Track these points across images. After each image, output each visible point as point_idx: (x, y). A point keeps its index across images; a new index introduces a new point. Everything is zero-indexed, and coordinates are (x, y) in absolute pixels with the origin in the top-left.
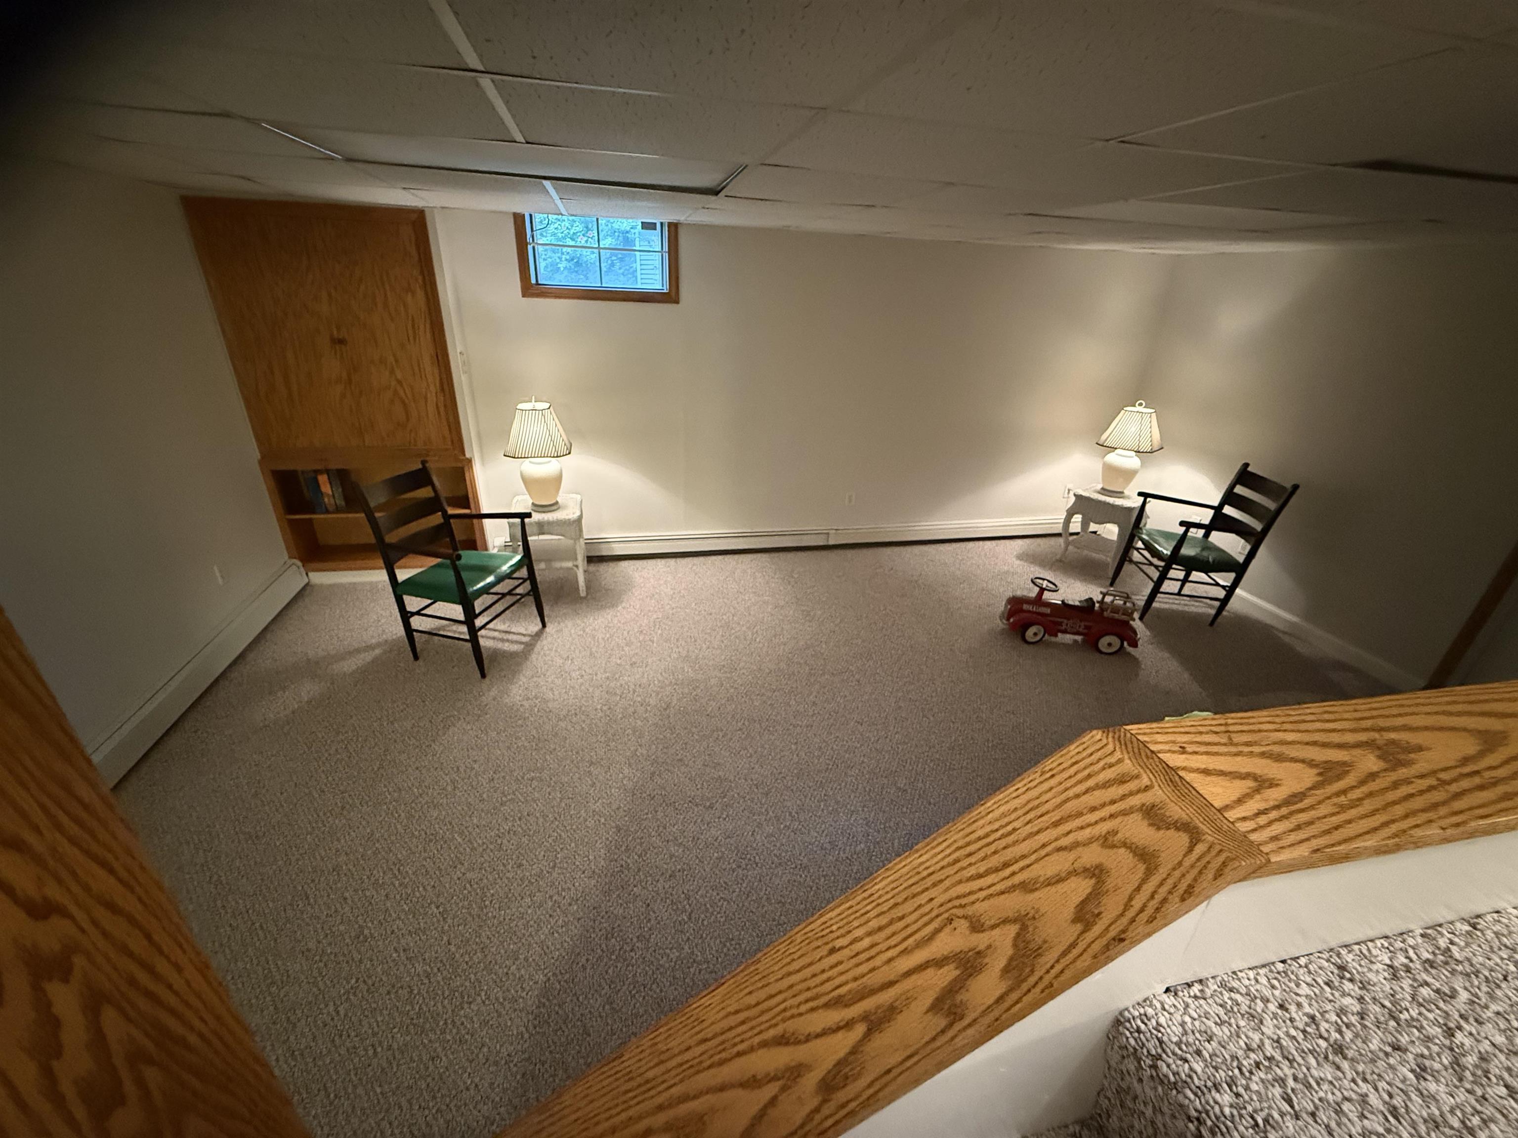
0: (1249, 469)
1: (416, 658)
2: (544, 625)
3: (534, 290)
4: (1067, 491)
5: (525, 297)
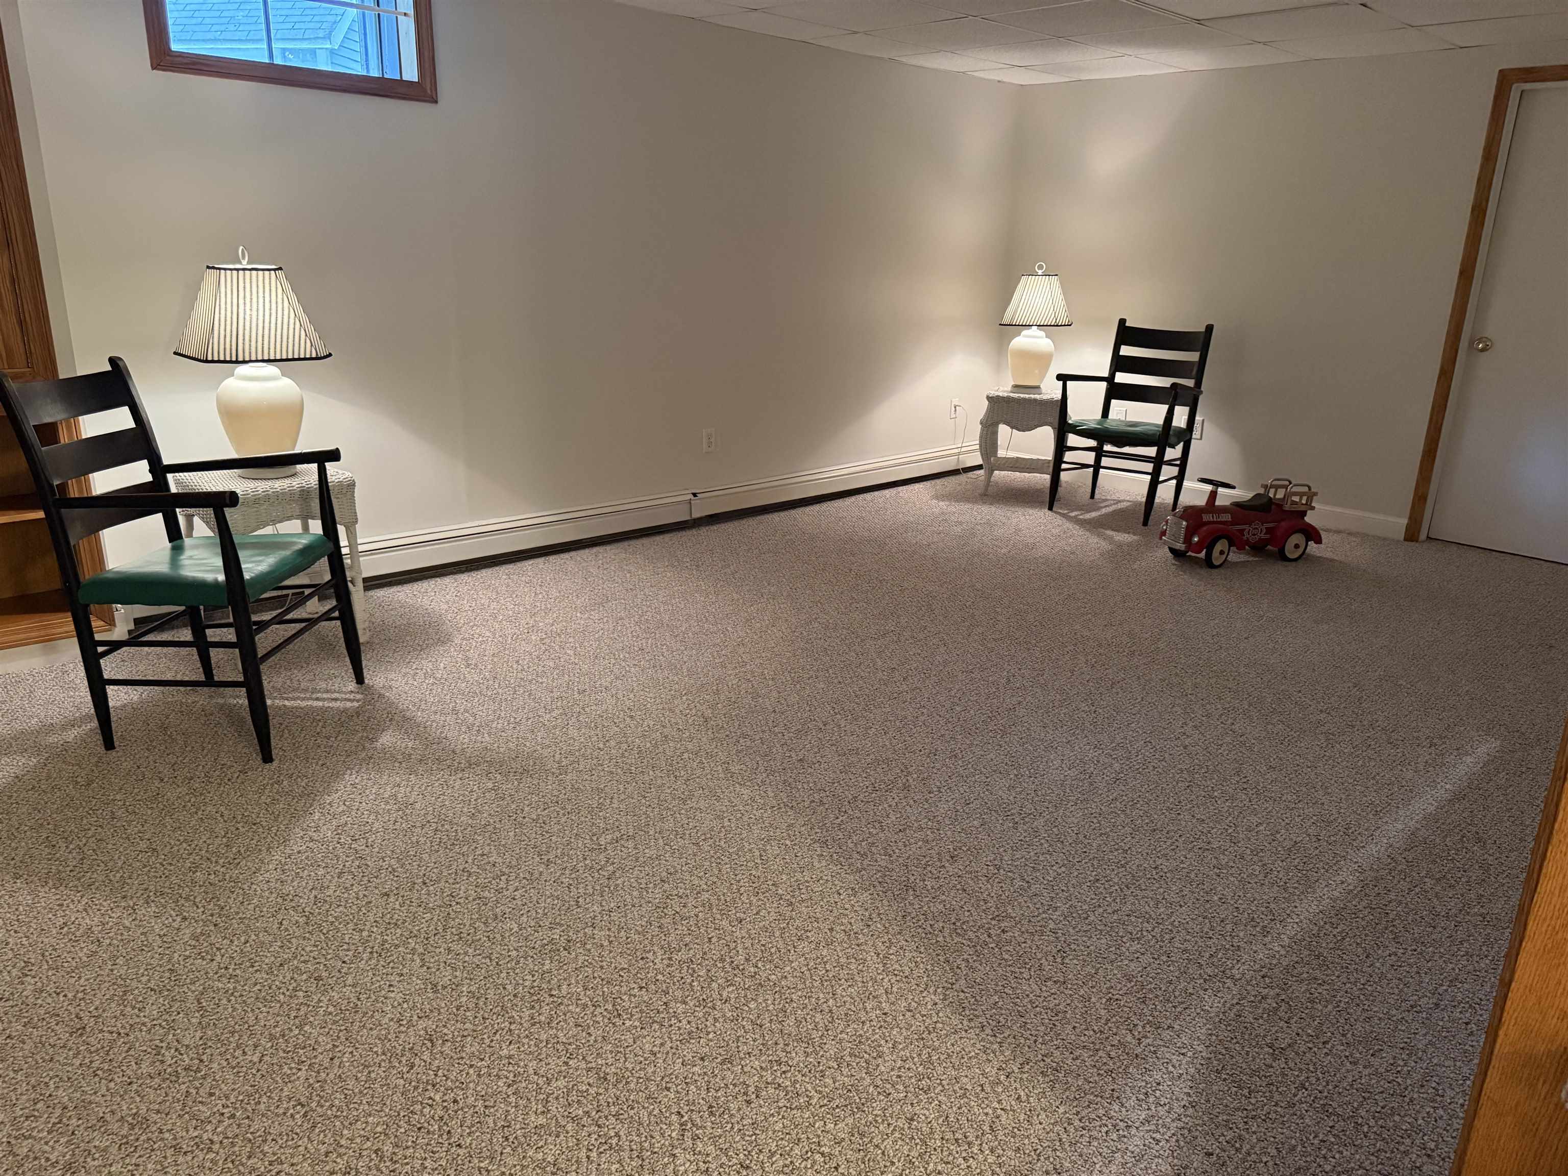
0: (1127, 324)
1: (109, 743)
2: (360, 679)
3: (176, 56)
4: (953, 409)
5: (159, 69)
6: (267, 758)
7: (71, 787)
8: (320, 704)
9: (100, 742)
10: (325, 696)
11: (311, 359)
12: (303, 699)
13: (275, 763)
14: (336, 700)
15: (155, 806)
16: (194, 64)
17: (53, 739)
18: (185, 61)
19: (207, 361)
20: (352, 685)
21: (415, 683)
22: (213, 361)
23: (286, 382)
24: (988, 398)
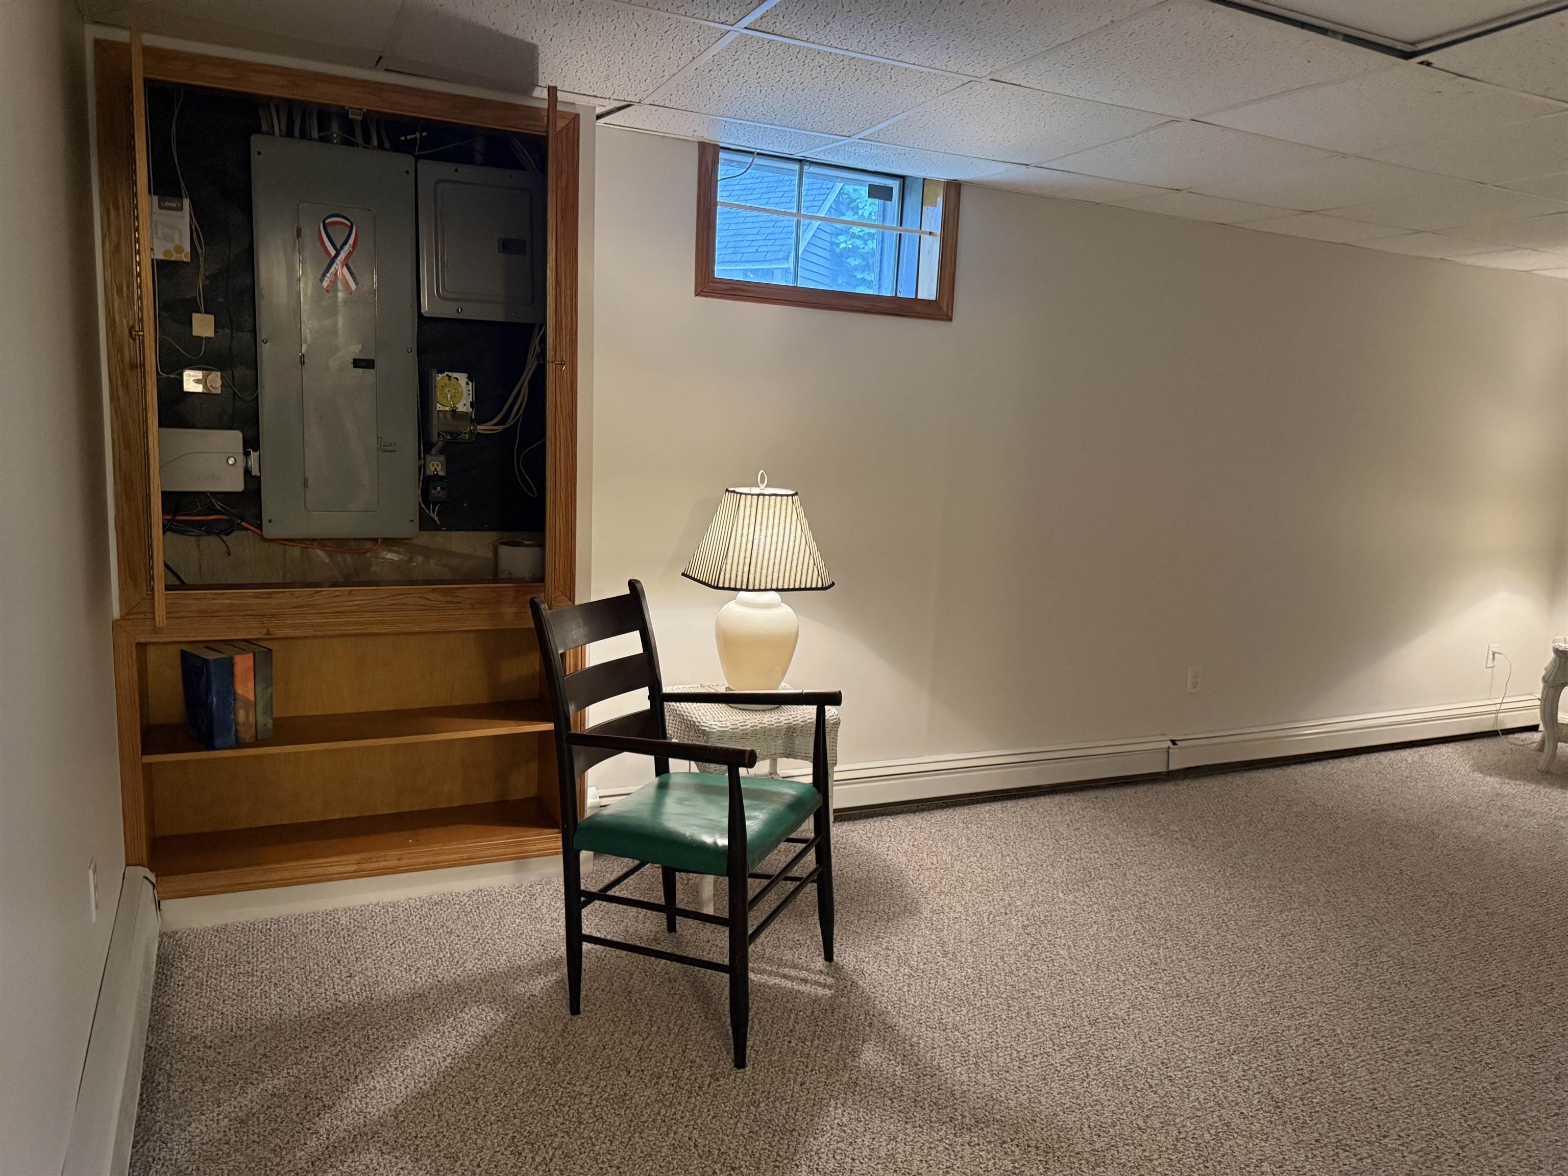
1: (575, 1009)
2: (829, 957)
3: (718, 283)
4: (1491, 656)
5: (702, 296)
6: (740, 1062)
7: (537, 1063)
8: (788, 984)
9: (566, 1002)
10: (793, 973)
11: (817, 589)
12: (770, 974)
13: (749, 1068)
14: (805, 981)
15: (622, 1112)
16: (733, 289)
17: (520, 988)
18: (725, 287)
19: (717, 588)
20: (820, 963)
21: (889, 971)
22: (723, 588)
23: (785, 611)
24: (1557, 651)
